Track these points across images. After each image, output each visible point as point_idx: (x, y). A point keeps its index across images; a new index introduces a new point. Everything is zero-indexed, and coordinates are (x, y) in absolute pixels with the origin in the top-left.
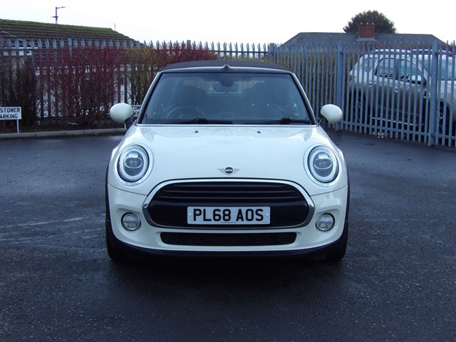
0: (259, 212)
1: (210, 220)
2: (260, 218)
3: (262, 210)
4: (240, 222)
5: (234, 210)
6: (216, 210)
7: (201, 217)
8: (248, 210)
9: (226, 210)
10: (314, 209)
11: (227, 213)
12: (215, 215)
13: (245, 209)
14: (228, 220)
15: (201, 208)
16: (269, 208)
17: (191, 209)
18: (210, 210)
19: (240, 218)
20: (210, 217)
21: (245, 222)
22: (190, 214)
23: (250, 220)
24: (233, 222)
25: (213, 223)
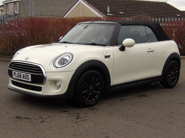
0: (28, 76)
5: (22, 74)
6: (18, 73)
7: (15, 75)
8: (25, 75)
9: (20, 74)
10: (46, 78)
11: (20, 75)
12: (18, 75)
13: (24, 74)
14: (21, 78)
15: (15, 72)
16: (30, 75)
17: (13, 72)
18: (17, 73)
19: (23, 77)
20: (17, 76)
21: (25, 80)
22: (13, 74)
23: (26, 79)
24: (22, 79)
25: (17, 78)
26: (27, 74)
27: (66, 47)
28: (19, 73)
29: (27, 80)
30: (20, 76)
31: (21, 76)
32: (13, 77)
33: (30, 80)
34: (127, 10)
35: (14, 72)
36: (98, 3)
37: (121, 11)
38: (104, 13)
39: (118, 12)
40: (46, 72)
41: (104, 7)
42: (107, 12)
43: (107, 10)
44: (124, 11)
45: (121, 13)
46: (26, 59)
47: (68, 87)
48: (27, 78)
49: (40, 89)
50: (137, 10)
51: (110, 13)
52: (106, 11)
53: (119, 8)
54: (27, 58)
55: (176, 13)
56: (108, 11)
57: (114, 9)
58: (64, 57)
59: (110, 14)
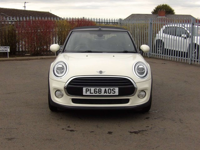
2: (114, 92)
3: (115, 89)
4: (105, 94)
7: (88, 92)
8: (109, 89)
12: (95, 91)
13: (107, 88)
15: (89, 88)
17: (84, 88)
18: (93, 89)
20: (93, 92)
21: (108, 94)
22: (84, 91)
23: (110, 93)
24: (103, 94)
25: (94, 94)
26: (112, 88)
27: (114, 56)
28: (98, 88)
30: (99, 91)
31: (101, 91)
32: (84, 94)
35: (87, 89)
40: (135, 83)
58: (140, 67)
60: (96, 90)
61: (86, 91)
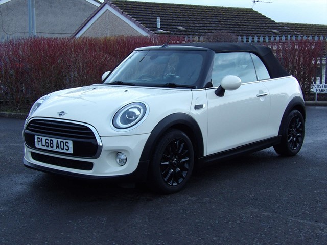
0: (67, 144)
1: (44, 146)
2: (67, 148)
3: (68, 143)
4: (58, 150)
5: (55, 140)
6: (47, 140)
7: (40, 143)
8: (61, 142)
9: (51, 140)
10: (102, 147)
11: (51, 142)
12: (46, 143)
13: (59, 141)
14: (52, 147)
15: (41, 137)
16: (71, 142)
17: (36, 137)
18: (44, 139)
19: (57, 147)
20: (44, 144)
21: (60, 150)
22: (36, 141)
23: (63, 149)
24: (55, 149)
25: (46, 148)
26: (65, 141)
27: (126, 91)
28: (49, 139)
29: (65, 151)
30: (51, 144)
31: (52, 144)
32: (37, 146)
33: (71, 151)
34: (189, 22)
35: (38, 138)
36: (139, 12)
37: (178, 24)
38: (151, 29)
39: (175, 27)
40: (100, 137)
41: (150, 17)
42: (156, 27)
43: (155, 23)
44: (184, 24)
45: (181, 28)
46: (60, 115)
47: (140, 160)
48: (65, 147)
49: (89, 166)
50: (206, 22)
51: (161, 28)
52: (154, 26)
53: (175, 20)
54: (63, 112)
55: (270, 27)
56: (159, 26)
57: (166, 21)
58: (130, 110)
59: (162, 31)
60: (47, 141)
61: (38, 142)
